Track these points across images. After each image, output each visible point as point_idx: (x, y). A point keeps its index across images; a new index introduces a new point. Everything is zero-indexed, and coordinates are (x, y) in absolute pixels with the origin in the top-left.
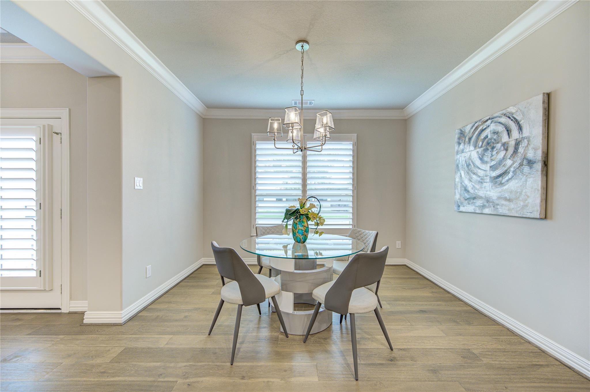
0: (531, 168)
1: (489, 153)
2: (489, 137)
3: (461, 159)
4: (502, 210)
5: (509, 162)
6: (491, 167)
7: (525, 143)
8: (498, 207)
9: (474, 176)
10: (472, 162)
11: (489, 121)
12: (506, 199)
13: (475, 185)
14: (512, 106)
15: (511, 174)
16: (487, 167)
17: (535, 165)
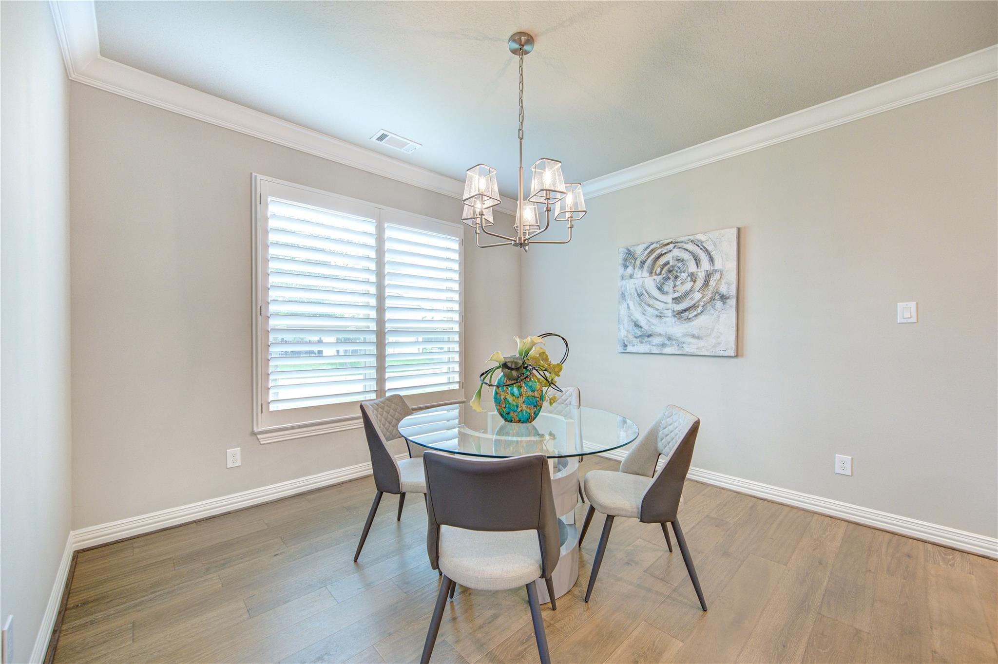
0: (724, 303)
1: (671, 283)
2: (671, 264)
3: (630, 286)
4: (687, 349)
5: (697, 296)
6: (673, 299)
7: (717, 276)
8: (684, 345)
9: (649, 309)
10: (646, 291)
11: (671, 246)
12: (693, 336)
13: (651, 320)
14: (702, 233)
15: (699, 310)
16: (669, 299)
17: (728, 301)
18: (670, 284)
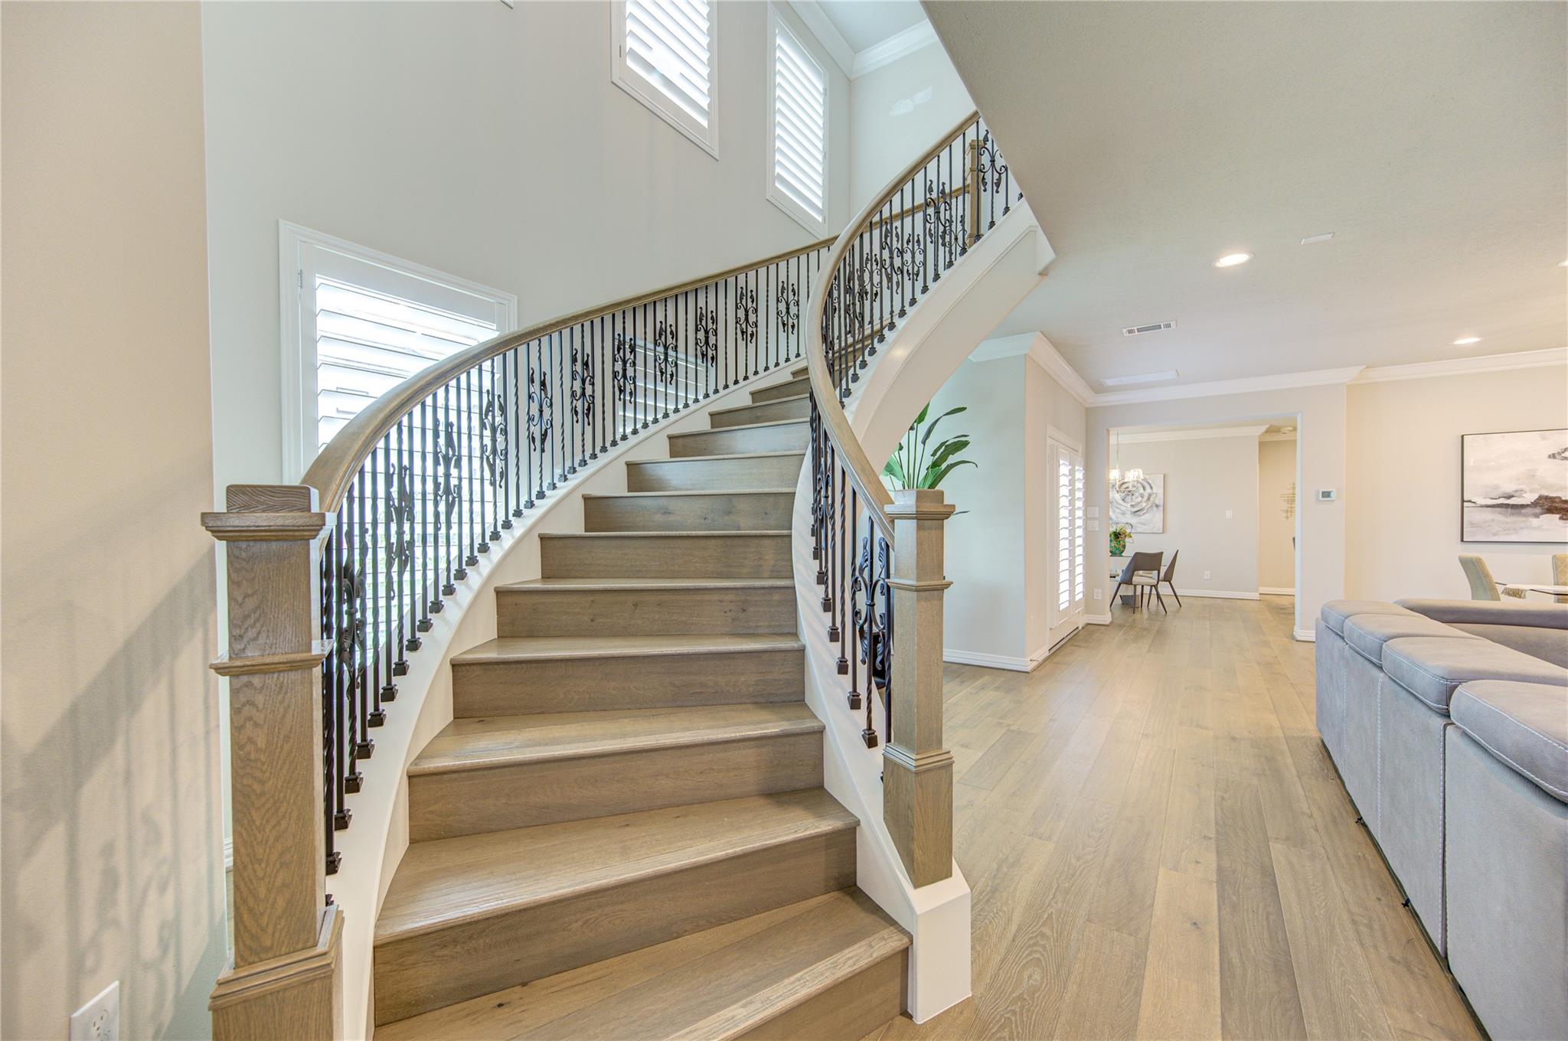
1: (1130, 497)
4: (1139, 530)
5: (1144, 504)
6: (1131, 505)
7: (1154, 496)
8: (1137, 528)
9: (1117, 510)
12: (1142, 524)
18: (1128, 499)
